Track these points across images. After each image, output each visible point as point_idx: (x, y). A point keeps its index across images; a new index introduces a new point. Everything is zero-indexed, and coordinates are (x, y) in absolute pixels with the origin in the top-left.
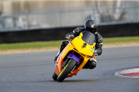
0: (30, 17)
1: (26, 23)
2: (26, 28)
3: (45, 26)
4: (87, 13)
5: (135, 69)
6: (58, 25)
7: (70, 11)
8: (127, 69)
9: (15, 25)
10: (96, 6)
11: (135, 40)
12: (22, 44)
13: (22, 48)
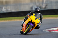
0: (7, 7)
1: (6, 9)
2: (6, 12)
3: (14, 11)
4: (31, 5)
5: (51, 29)
6: (19, 10)
7: (24, 5)
8: (48, 28)
9: (1, 10)
10: (35, 2)
11: (51, 17)
12: (4, 18)
13: (4, 20)
